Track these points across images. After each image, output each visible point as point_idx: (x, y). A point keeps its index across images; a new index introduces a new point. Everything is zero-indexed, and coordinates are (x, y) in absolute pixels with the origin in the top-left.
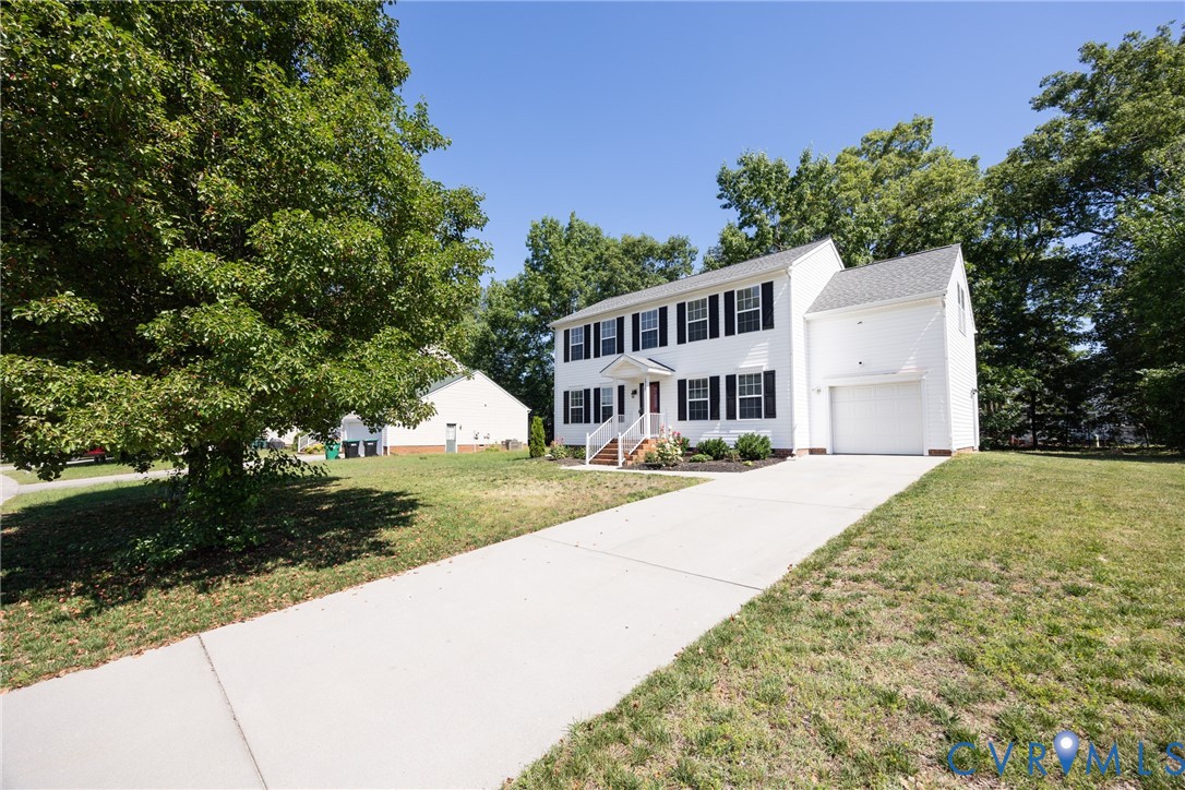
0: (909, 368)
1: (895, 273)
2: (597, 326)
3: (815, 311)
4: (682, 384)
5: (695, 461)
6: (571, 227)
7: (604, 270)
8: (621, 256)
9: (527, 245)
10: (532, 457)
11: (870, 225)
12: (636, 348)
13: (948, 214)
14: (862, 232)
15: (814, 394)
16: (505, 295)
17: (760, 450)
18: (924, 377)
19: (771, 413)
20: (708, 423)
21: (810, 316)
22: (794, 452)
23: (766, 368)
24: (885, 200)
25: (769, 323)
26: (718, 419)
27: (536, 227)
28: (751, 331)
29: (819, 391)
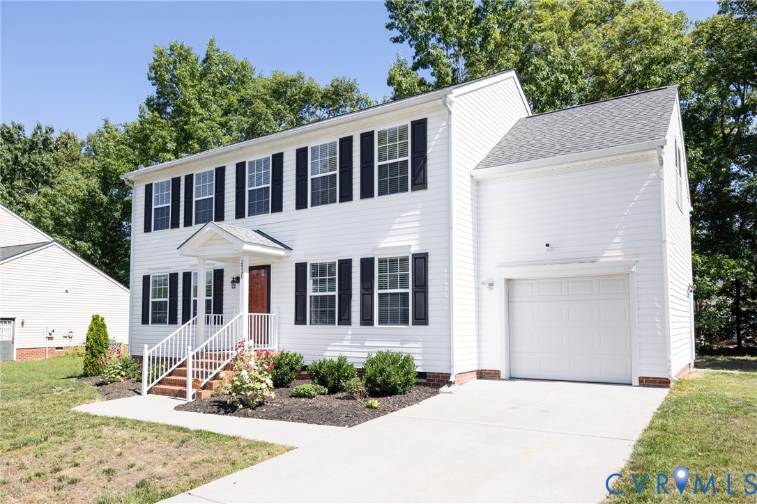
0: (613, 255)
1: (595, 119)
2: (189, 179)
3: (487, 166)
4: (300, 269)
5: (298, 395)
6: (208, 58)
7: (244, 114)
8: (268, 97)
9: (150, 78)
10: (86, 375)
11: (567, 72)
12: (240, 214)
13: (654, 67)
14: (557, 80)
15: (485, 289)
16: (119, 142)
17: (396, 379)
18: (634, 269)
19: (421, 318)
20: (336, 329)
21: (482, 174)
22: (452, 379)
23: (416, 249)
24: (585, 47)
25: (420, 182)
26: (350, 324)
27: (161, 54)
28: (396, 192)
29: (491, 285)
